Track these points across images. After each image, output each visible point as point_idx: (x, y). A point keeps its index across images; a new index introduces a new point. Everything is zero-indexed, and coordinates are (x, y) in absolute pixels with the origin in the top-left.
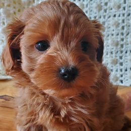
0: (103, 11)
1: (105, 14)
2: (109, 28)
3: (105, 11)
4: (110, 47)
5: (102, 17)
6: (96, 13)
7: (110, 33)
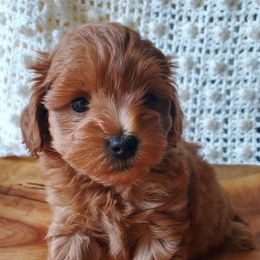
0: (230, 40)
1: (234, 46)
2: (241, 69)
3: (235, 41)
4: (241, 101)
5: (229, 52)
6: (218, 44)
7: (242, 78)
